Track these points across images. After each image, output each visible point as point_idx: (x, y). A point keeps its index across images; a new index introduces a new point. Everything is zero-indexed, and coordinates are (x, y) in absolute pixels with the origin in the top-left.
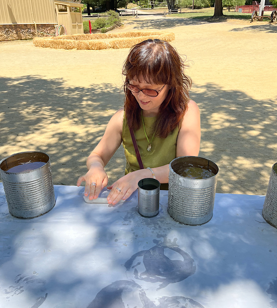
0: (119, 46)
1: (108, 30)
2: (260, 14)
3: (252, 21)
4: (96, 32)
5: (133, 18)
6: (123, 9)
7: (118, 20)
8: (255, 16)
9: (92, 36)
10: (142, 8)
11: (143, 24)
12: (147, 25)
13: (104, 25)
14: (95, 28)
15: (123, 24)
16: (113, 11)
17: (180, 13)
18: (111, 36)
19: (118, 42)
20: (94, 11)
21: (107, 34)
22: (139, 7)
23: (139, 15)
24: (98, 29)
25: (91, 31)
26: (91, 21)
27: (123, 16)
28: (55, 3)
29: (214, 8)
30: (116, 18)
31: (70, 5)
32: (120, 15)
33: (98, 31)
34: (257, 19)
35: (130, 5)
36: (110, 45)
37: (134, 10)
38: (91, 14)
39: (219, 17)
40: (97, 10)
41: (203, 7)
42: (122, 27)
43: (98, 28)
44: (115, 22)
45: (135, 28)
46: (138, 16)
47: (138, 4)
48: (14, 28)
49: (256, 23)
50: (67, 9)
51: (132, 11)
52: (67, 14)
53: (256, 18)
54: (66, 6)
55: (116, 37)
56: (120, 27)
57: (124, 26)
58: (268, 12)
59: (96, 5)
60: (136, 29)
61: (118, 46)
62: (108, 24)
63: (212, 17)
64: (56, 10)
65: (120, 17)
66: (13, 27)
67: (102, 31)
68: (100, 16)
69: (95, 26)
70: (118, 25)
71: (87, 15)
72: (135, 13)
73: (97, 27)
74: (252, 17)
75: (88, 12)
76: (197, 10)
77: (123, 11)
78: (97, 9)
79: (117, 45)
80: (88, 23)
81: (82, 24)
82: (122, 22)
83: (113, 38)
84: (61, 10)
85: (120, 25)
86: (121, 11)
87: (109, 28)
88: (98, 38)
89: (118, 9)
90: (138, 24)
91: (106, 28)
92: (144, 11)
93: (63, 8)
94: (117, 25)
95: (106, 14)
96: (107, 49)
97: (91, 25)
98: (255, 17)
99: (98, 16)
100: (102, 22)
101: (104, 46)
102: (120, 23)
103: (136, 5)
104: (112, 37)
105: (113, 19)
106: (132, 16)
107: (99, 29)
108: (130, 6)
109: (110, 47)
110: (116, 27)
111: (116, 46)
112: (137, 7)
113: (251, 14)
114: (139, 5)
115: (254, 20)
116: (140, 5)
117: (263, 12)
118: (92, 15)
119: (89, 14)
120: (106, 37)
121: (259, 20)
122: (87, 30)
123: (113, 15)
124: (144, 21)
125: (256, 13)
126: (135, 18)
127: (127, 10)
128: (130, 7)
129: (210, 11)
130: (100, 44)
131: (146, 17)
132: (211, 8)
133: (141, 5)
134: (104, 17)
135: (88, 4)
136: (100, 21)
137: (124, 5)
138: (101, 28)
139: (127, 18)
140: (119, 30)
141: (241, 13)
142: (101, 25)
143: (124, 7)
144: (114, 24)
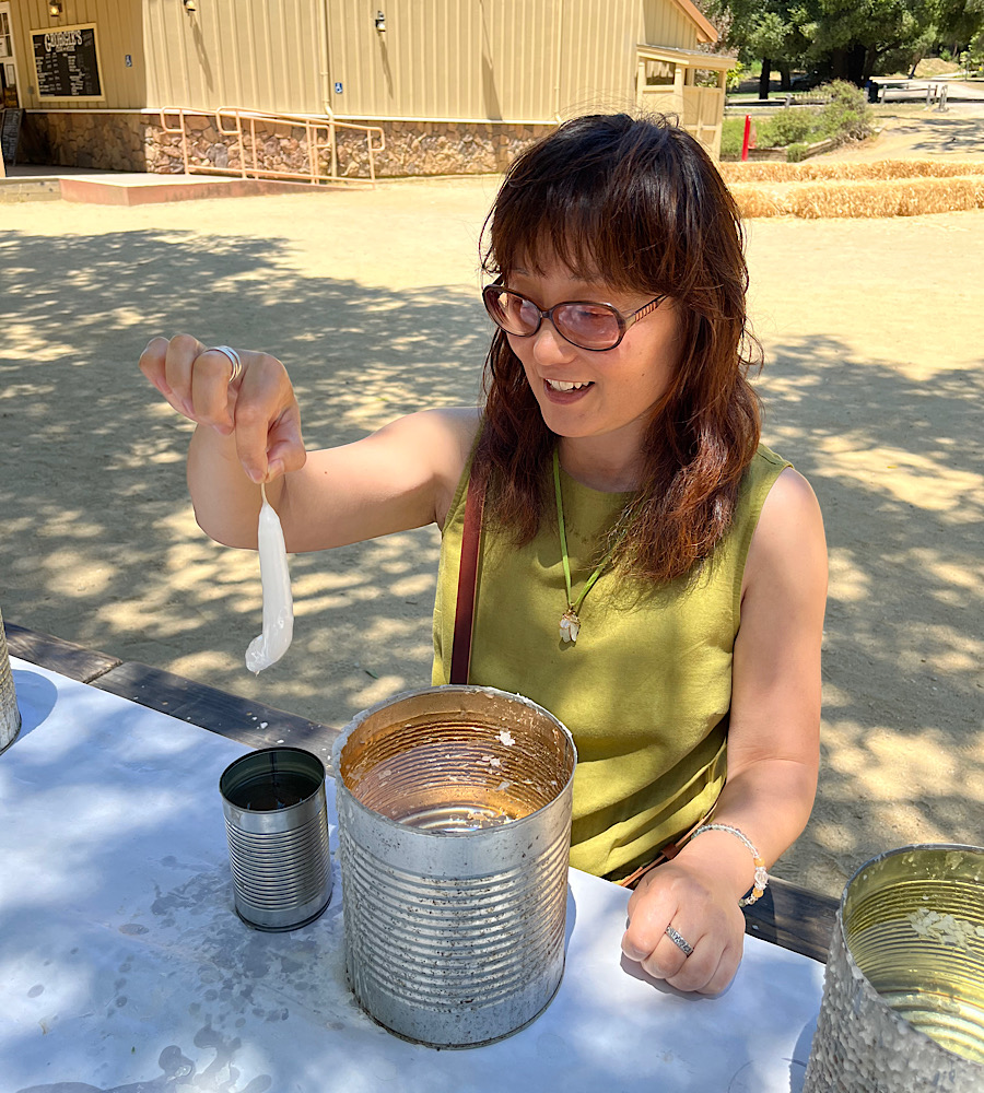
0: (821, 210)
1: (811, 152)
4: (767, 156)
5: (927, 111)
6: (898, 78)
7: (857, 117)
9: (740, 171)
10: (974, 76)
11: (958, 132)
12: (969, 138)
13: (801, 134)
14: (767, 143)
15: (877, 130)
16: (848, 86)
18: (812, 172)
19: (821, 194)
21: (813, 162)
22: (965, 72)
23: (950, 100)
24: (778, 148)
25: (747, 154)
26: (753, 120)
27: (887, 105)
28: (639, 54)
30: (851, 108)
31: (686, 63)
32: (874, 99)
33: (774, 155)
35: (925, 65)
36: (787, 205)
37: (933, 85)
42: (872, 141)
43: (776, 144)
44: (845, 125)
45: (920, 146)
46: (948, 105)
47: (960, 63)
48: (490, 136)
50: (676, 76)
51: (925, 85)
52: (672, 92)
54: (673, 66)
55: (830, 177)
56: (862, 142)
57: (880, 137)
60: (922, 150)
61: (817, 209)
62: (817, 129)
64: (636, 79)
65: (868, 105)
66: (490, 130)
67: (789, 156)
68: (794, 103)
69: (767, 137)
70: (857, 134)
72: (938, 95)
73: (775, 139)
77: (890, 86)
79: (815, 204)
80: (744, 125)
81: (719, 128)
82: (872, 126)
83: (817, 179)
84: (652, 81)
85: (862, 136)
86: (882, 86)
87: (819, 144)
88: (760, 180)
89: (875, 79)
90: (936, 135)
91: (806, 144)
92: (979, 89)
93: (665, 72)
94: (852, 134)
95: (817, 94)
96: (774, 219)
97: (753, 131)
99: (788, 104)
100: (797, 124)
101: (765, 207)
102: (866, 129)
103: (952, 65)
104: (814, 178)
105: (841, 113)
106: (923, 105)
107: (780, 146)
108: (929, 69)
109: (788, 212)
110: (848, 142)
111: (810, 210)
112: (958, 74)
114: (966, 67)
116: (970, 67)
118: (772, 97)
119: (763, 96)
120: (791, 176)
122: (736, 150)
123: (844, 100)
124: (965, 122)
126: (934, 110)
127: (913, 83)
128: (927, 72)
131: (978, 110)
133: (974, 67)
134: (809, 105)
135: (765, 59)
136: (790, 119)
137: (903, 64)
138: (789, 142)
139: (899, 111)
140: (856, 151)
142: (791, 134)
143: (904, 70)
144: (840, 131)
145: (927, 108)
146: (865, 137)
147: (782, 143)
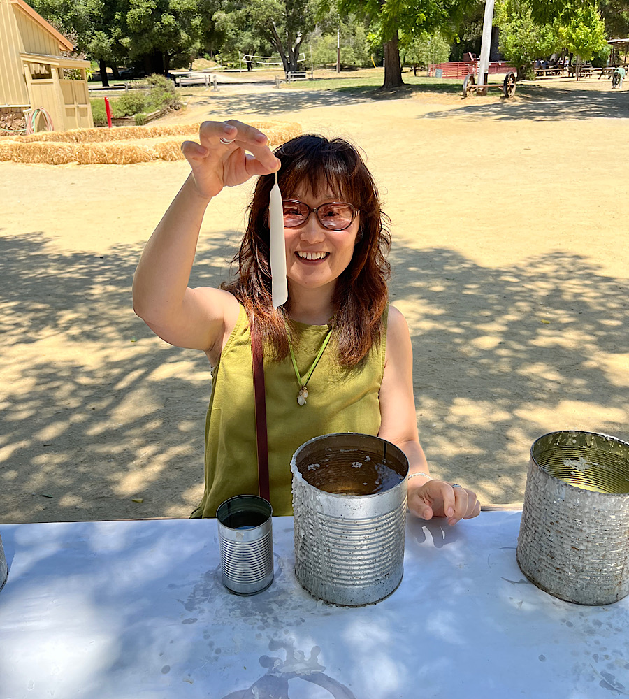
0: (177, 155)
1: (149, 118)
2: (479, 80)
3: (465, 96)
4: (123, 122)
5: (208, 91)
6: (183, 71)
7: (172, 96)
8: (470, 85)
9: (113, 133)
10: (226, 69)
11: (231, 104)
12: (238, 106)
13: (140, 108)
14: (120, 114)
15: (185, 104)
16: (161, 77)
17: (312, 79)
18: (158, 131)
19: (175, 146)
20: (116, 77)
21: (148, 127)
22: (220, 67)
23: (219, 84)
24: (128, 117)
25: (111, 121)
26: (109, 99)
27: (183, 88)
28: (22, 59)
29: (383, 68)
30: (167, 91)
31: (58, 64)
32: (177, 85)
33: (127, 122)
34: (475, 93)
35: (198, 63)
36: (155, 153)
37: (207, 75)
38: (109, 82)
39: (394, 87)
40: (123, 74)
41: (359, 66)
42: (183, 110)
43: (126, 115)
44: (166, 101)
45: (213, 112)
46: (219, 87)
47: (216, 61)
49: (473, 100)
50: (53, 73)
51: (203, 75)
52: (52, 83)
53: (472, 90)
54: (48, 67)
55: (169, 134)
56: (178, 111)
57: (188, 108)
58: (497, 74)
59: (122, 64)
60: (215, 115)
61: (174, 155)
62: (149, 104)
63: (381, 88)
64: (24, 76)
65: (176, 88)
67: (137, 122)
68: (130, 88)
69: (120, 110)
70: (173, 106)
71: (100, 85)
72: (212, 81)
73: (125, 111)
74: (465, 87)
75: (103, 78)
76: (347, 73)
77: (182, 76)
78: (123, 71)
79: (173, 152)
80: (104, 103)
81: (89, 106)
82: (182, 101)
83: (162, 135)
84: (37, 76)
85: (177, 108)
86: (178, 76)
87: (153, 113)
88: (127, 138)
89: (172, 72)
90: (220, 105)
91: (145, 114)
92: (231, 76)
93: (43, 71)
94: (170, 106)
95: (145, 82)
96: (149, 163)
97: (110, 107)
98: (471, 87)
99: (127, 88)
100: (136, 101)
101: (143, 156)
102: (178, 104)
103: (212, 62)
104: (160, 135)
105: (162, 94)
106: (204, 87)
107: (129, 115)
108: (199, 65)
109: (157, 158)
110: (170, 111)
111: (171, 156)
112: (216, 68)
113: (461, 82)
114: (220, 63)
115: (468, 93)
116: (222, 63)
117: (486, 75)
118: (111, 84)
119: (105, 84)
120: (146, 135)
121: (478, 94)
122: (102, 119)
123: (161, 86)
124: (233, 97)
125: (472, 79)
126: (212, 91)
127: (192, 73)
128: (199, 67)
129: (376, 76)
130: (132, 150)
131: (236, 90)
132: (376, 68)
133: (224, 63)
134: (142, 88)
135: (101, 60)
136: (131, 98)
137: (185, 63)
138: (134, 113)
139: (192, 91)
140: (176, 117)
141: (441, 79)
142: (134, 108)
143: (186, 67)
144: (163, 105)
145: (207, 90)
146: (179, 108)
147: (130, 114)
